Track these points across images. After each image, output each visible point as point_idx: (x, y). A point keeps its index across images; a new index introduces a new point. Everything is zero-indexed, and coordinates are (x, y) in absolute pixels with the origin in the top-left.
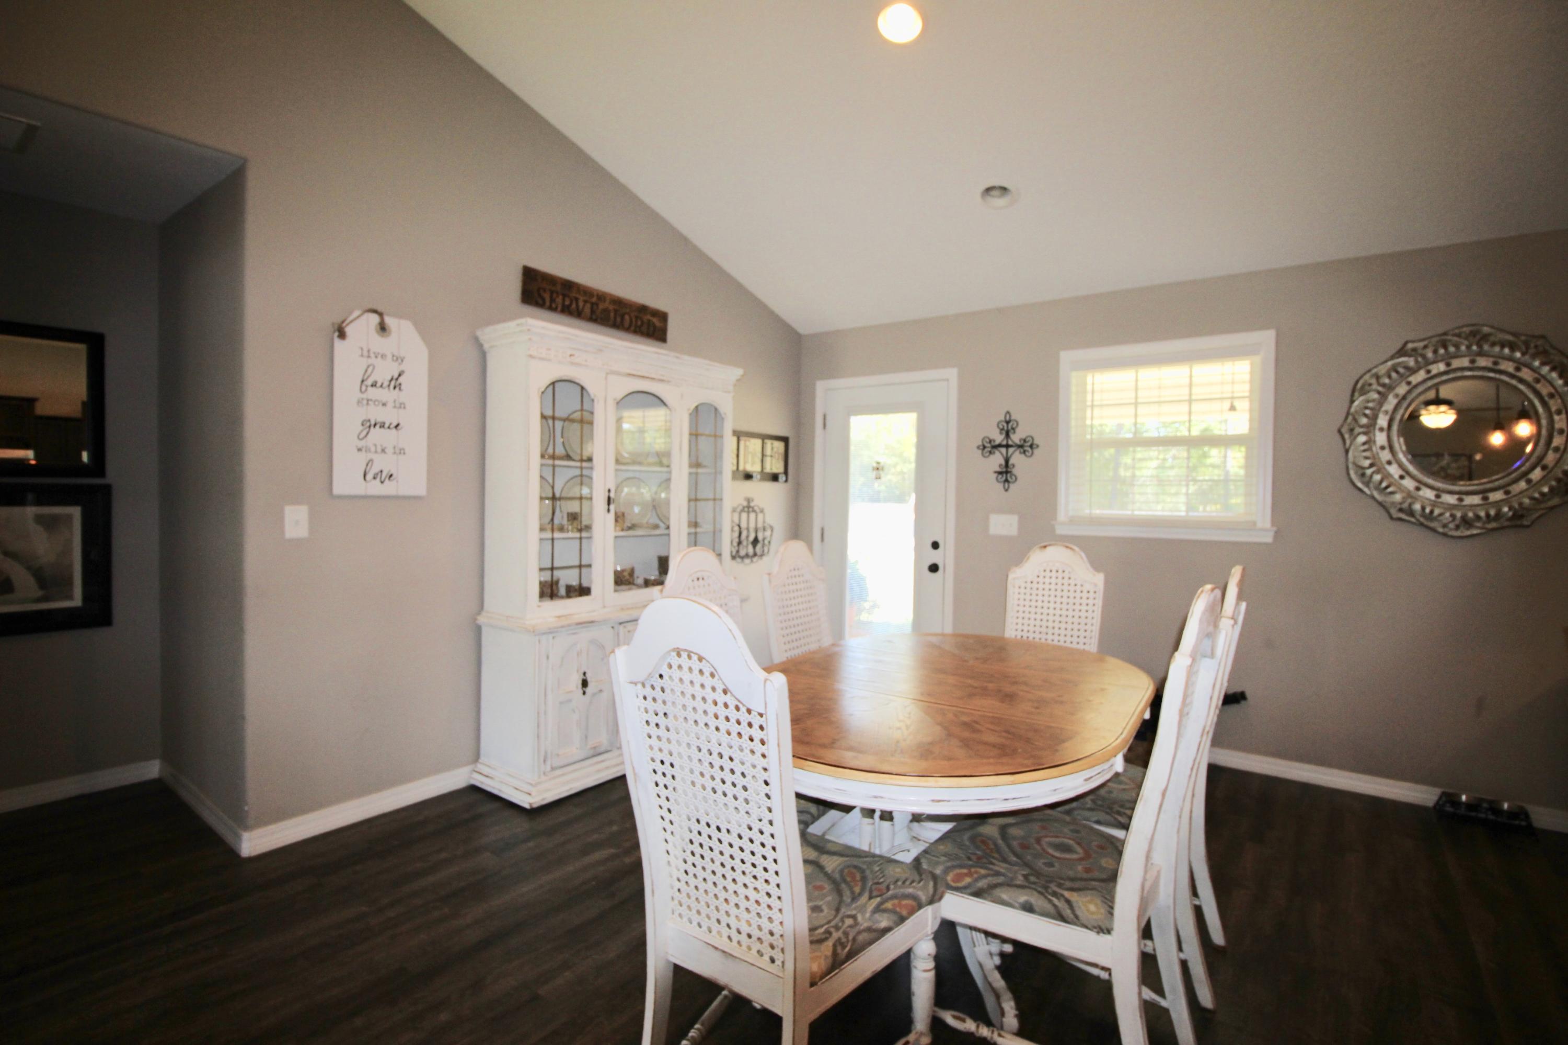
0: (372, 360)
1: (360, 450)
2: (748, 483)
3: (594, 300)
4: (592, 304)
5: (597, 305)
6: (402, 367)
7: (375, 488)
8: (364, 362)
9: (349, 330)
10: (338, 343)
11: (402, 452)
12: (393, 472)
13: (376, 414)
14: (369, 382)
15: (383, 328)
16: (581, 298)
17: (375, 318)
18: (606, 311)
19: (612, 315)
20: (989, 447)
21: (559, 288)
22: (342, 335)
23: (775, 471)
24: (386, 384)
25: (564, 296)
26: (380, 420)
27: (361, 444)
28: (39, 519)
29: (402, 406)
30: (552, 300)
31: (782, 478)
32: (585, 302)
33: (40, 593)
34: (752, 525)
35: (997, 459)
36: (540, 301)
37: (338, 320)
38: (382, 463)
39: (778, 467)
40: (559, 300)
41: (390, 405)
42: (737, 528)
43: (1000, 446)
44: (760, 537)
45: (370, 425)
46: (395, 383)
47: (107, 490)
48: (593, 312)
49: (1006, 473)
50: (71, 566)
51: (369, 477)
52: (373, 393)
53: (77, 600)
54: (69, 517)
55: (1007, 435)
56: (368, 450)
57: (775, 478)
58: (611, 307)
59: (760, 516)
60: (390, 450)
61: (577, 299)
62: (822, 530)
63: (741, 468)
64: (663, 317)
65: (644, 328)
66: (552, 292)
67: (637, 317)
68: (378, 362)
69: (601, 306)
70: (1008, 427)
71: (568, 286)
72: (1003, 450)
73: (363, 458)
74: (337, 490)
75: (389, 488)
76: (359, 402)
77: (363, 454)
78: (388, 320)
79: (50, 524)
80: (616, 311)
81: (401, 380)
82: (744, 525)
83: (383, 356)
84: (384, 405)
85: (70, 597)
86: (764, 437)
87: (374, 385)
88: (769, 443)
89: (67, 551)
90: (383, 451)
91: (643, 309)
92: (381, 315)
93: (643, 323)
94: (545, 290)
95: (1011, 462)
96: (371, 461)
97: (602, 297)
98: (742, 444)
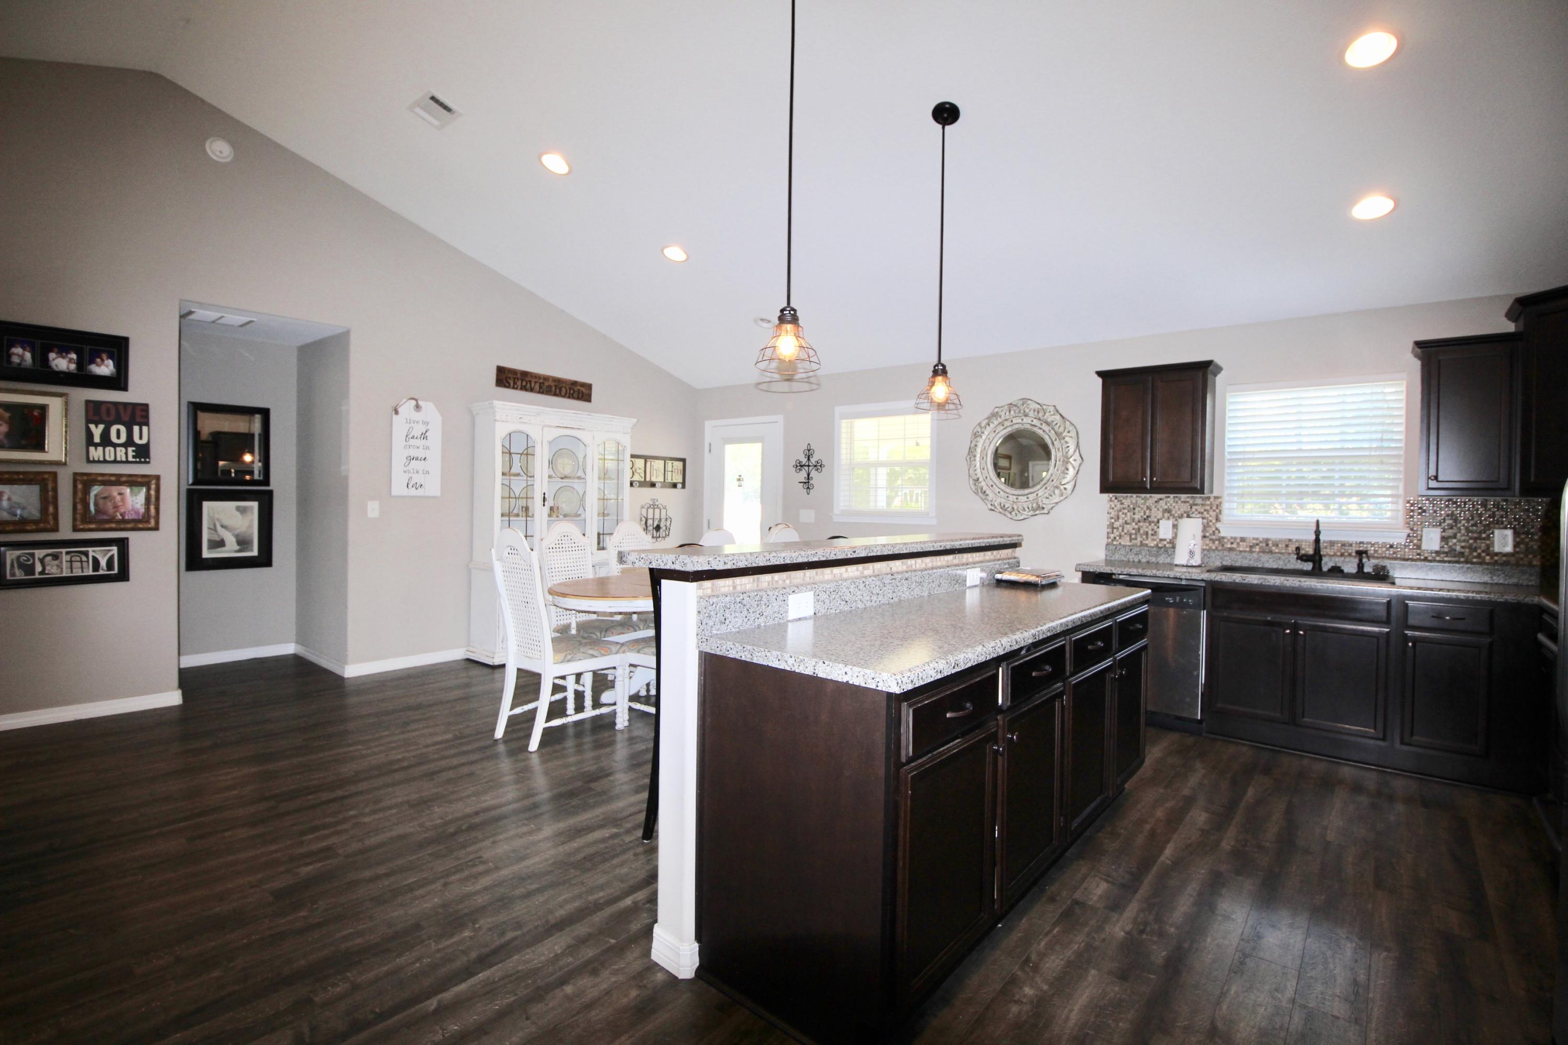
0: (412, 425)
1: (405, 472)
2: (653, 489)
3: (541, 381)
4: (540, 383)
5: (543, 383)
6: (427, 427)
7: (413, 492)
8: (408, 426)
9: (400, 410)
10: (395, 417)
11: (428, 473)
12: (423, 483)
13: (413, 453)
14: (411, 436)
15: (418, 407)
16: (533, 380)
17: (413, 403)
18: (550, 386)
19: (553, 388)
20: (800, 466)
21: (519, 376)
22: (397, 412)
23: (675, 481)
24: (419, 436)
25: (522, 380)
26: (416, 456)
27: (405, 469)
28: (238, 508)
29: (428, 448)
30: (515, 383)
31: (679, 486)
32: (536, 382)
33: (237, 548)
34: (657, 516)
35: (803, 475)
36: (507, 385)
37: (394, 405)
38: (417, 479)
39: (678, 479)
40: (519, 383)
41: (421, 447)
42: (644, 519)
43: (804, 465)
44: (662, 525)
45: (411, 459)
46: (424, 436)
47: (270, 494)
48: (540, 387)
49: (807, 483)
50: (252, 534)
51: (410, 486)
52: (412, 442)
53: (255, 553)
54: (252, 507)
55: (809, 459)
56: (409, 472)
57: (674, 486)
58: (552, 384)
59: (663, 512)
60: (421, 472)
61: (530, 382)
62: (709, 521)
63: (648, 479)
64: (589, 387)
65: (575, 395)
66: (514, 379)
67: (570, 389)
68: (415, 426)
69: (546, 384)
70: (809, 454)
71: (525, 374)
72: (806, 468)
73: (407, 476)
74: (394, 493)
75: (420, 492)
76: (405, 447)
77: (407, 474)
78: (420, 403)
79: (242, 510)
80: (556, 386)
81: (427, 434)
82: (650, 516)
83: (418, 422)
84: (418, 448)
85: (252, 550)
86: (665, 459)
87: (413, 437)
88: (669, 463)
89: (250, 526)
90: (417, 472)
91: (575, 383)
92: (416, 400)
93: (574, 391)
94: (510, 378)
95: (810, 476)
96: (411, 477)
97: (546, 378)
98: (648, 464)
